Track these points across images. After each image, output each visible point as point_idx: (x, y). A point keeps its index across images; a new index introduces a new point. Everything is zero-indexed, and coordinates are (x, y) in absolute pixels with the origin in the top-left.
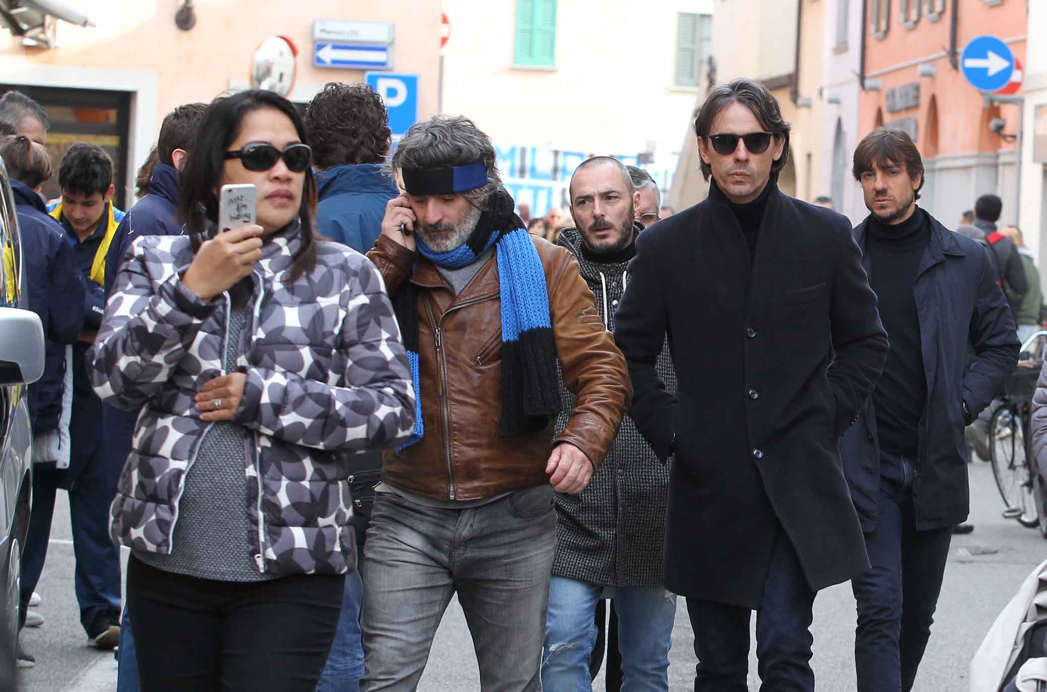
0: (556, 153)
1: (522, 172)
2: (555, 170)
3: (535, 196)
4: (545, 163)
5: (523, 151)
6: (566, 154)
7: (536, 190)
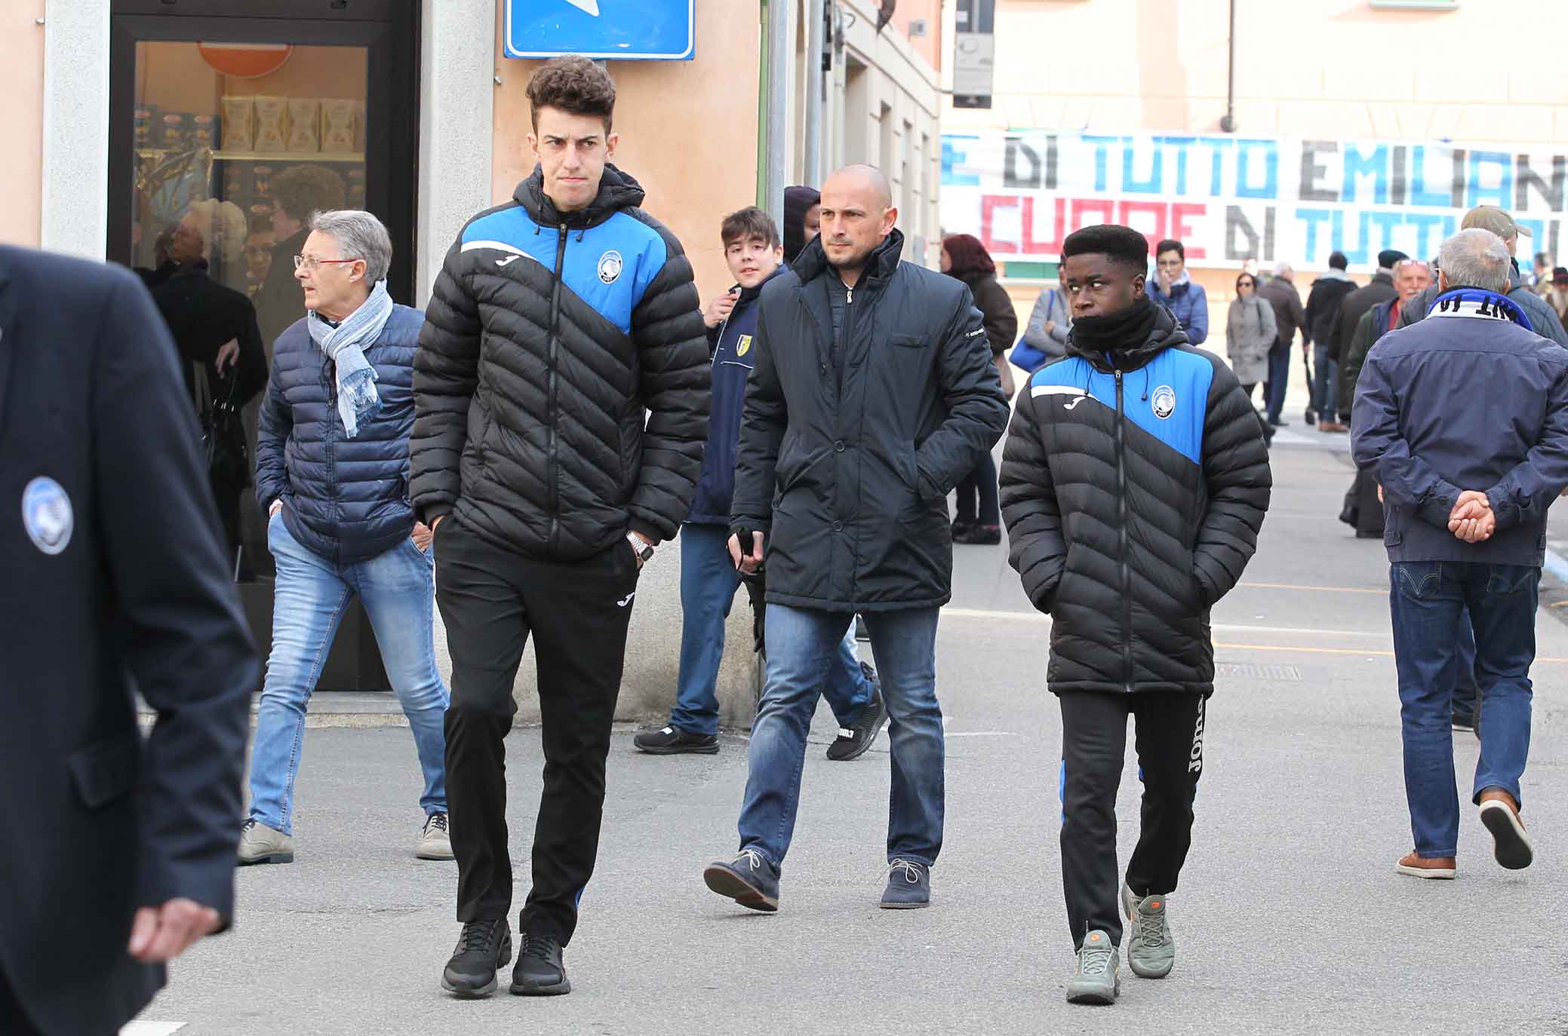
0: (1458, 156)
1: (1399, 191)
2: (1458, 186)
3: (1423, 235)
4: (1438, 174)
5: (1399, 153)
6: (1477, 157)
7: (1424, 222)
